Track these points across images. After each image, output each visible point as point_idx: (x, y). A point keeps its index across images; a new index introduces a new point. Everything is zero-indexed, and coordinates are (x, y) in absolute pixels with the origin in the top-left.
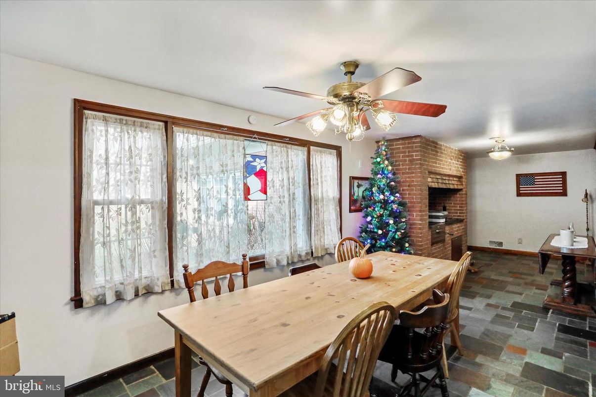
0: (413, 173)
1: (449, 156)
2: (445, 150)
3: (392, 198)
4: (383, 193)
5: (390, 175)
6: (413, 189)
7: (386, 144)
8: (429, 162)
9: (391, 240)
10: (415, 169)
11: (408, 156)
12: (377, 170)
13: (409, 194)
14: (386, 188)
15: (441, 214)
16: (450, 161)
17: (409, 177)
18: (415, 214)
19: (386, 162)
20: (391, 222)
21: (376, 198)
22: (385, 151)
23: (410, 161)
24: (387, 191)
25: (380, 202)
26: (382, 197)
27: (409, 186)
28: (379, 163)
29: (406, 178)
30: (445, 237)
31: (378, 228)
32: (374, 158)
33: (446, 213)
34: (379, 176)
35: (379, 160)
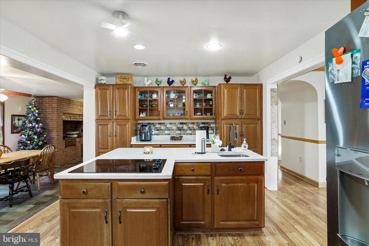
0: (53, 114)
1: (79, 105)
2: (76, 103)
3: (37, 126)
4: (32, 124)
5: (37, 115)
6: (53, 121)
7: (35, 99)
8: (64, 108)
9: (35, 146)
10: (54, 112)
11: (51, 105)
12: (29, 112)
13: (51, 124)
14: (33, 121)
15: (74, 133)
16: (80, 108)
17: (51, 116)
18: (54, 133)
19: (35, 108)
20: (36, 137)
21: (28, 126)
22: (34, 103)
23: (52, 108)
24: (33, 122)
25: (30, 127)
26: (31, 125)
27: (51, 120)
28: (30, 108)
29: (50, 116)
30: (76, 143)
31: (28, 140)
32: (28, 106)
33: (78, 132)
34: (30, 115)
35: (30, 107)
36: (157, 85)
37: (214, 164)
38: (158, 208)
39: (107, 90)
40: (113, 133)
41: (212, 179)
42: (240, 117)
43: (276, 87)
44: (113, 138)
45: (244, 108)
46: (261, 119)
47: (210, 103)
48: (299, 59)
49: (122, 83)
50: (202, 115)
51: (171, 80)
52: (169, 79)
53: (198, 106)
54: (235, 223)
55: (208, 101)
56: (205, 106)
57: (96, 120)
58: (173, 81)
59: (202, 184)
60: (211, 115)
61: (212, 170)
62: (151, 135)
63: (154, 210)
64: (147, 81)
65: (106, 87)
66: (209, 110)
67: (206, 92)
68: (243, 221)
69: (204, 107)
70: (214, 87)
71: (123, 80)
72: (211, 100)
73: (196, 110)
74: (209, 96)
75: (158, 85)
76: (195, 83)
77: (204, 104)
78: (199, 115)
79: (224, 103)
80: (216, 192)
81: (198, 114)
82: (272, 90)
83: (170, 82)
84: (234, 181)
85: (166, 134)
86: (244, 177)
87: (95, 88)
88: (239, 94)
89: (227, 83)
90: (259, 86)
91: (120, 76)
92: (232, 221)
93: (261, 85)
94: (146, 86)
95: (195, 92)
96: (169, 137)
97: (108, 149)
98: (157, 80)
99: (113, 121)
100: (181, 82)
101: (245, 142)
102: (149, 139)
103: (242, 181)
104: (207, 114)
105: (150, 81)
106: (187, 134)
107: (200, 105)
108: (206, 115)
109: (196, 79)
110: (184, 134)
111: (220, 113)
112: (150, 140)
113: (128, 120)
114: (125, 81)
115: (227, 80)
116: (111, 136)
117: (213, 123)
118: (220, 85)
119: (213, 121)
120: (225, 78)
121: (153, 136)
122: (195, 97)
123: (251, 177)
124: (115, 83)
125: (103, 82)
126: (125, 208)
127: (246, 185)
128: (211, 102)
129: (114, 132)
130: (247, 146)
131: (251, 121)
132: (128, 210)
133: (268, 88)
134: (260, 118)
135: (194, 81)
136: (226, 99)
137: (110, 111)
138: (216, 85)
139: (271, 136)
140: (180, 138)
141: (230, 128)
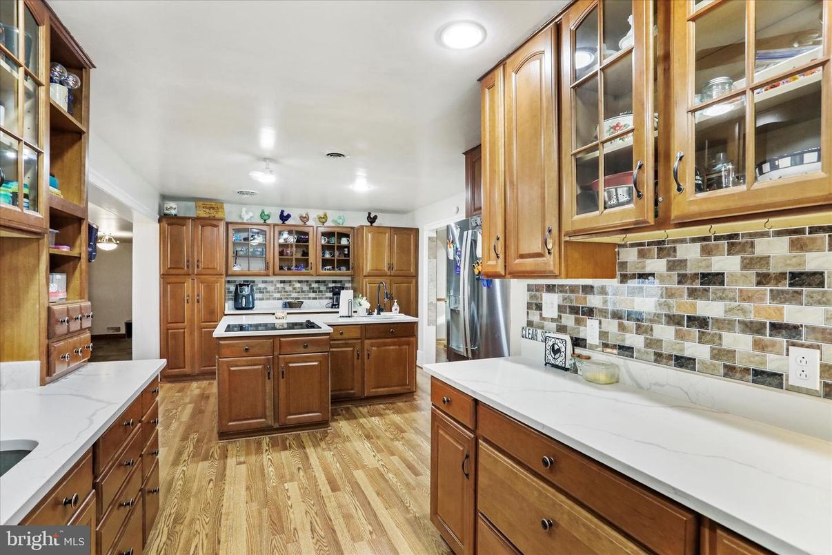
36: (262, 221)
37: (364, 326)
38: (320, 362)
39: (183, 226)
40: (193, 296)
41: (362, 343)
42: (389, 274)
43: (435, 236)
44: (193, 304)
45: (395, 261)
46: (416, 276)
47: (344, 251)
48: (455, 210)
49: (207, 216)
50: (333, 268)
51: (285, 214)
52: (282, 212)
53: (327, 256)
54: (386, 389)
55: (341, 248)
56: (338, 256)
57: (163, 275)
58: (289, 216)
59: (351, 349)
60: (348, 269)
61: (361, 333)
62: (253, 300)
63: (316, 363)
64: (247, 212)
65: (180, 221)
66: (345, 263)
67: (341, 235)
68: (394, 386)
69: (336, 257)
70: (352, 228)
71: (207, 210)
72: (348, 247)
73: (325, 262)
74: (344, 241)
75: (265, 220)
76: (323, 220)
77: (337, 253)
78: (329, 270)
79: (366, 254)
80: (366, 357)
81: (328, 267)
82: (430, 238)
83: (284, 218)
84: (385, 344)
85: (274, 299)
86: (396, 340)
87: (160, 221)
88: (387, 242)
89: (371, 225)
90: (414, 231)
91: (202, 203)
92: (384, 387)
93: (417, 230)
94: (245, 221)
95: (324, 234)
96: (280, 303)
97: (184, 322)
98: (263, 212)
99: (192, 277)
100: (302, 218)
101: (396, 304)
102: (251, 306)
103: (394, 344)
104: (342, 268)
105: (251, 214)
106: (309, 298)
107: (331, 254)
108: (340, 270)
109: (325, 215)
110: (305, 298)
111: (361, 268)
112: (252, 308)
113: (220, 276)
114: (213, 213)
115: (372, 220)
116: (190, 301)
117: (349, 282)
118: (362, 227)
119: (349, 278)
120: (369, 217)
121: (256, 302)
122: (323, 242)
123: (403, 339)
124: (195, 216)
125: (173, 212)
126: (287, 363)
127: (397, 347)
128: (346, 249)
129: (196, 294)
130: (398, 309)
131: (404, 279)
132: (291, 365)
133: (425, 236)
134: (414, 274)
135: (321, 218)
136: (370, 248)
137: (188, 261)
138: (356, 225)
139: (428, 300)
140: (300, 305)
141: (379, 287)
